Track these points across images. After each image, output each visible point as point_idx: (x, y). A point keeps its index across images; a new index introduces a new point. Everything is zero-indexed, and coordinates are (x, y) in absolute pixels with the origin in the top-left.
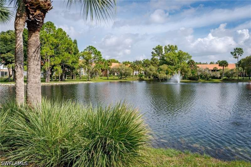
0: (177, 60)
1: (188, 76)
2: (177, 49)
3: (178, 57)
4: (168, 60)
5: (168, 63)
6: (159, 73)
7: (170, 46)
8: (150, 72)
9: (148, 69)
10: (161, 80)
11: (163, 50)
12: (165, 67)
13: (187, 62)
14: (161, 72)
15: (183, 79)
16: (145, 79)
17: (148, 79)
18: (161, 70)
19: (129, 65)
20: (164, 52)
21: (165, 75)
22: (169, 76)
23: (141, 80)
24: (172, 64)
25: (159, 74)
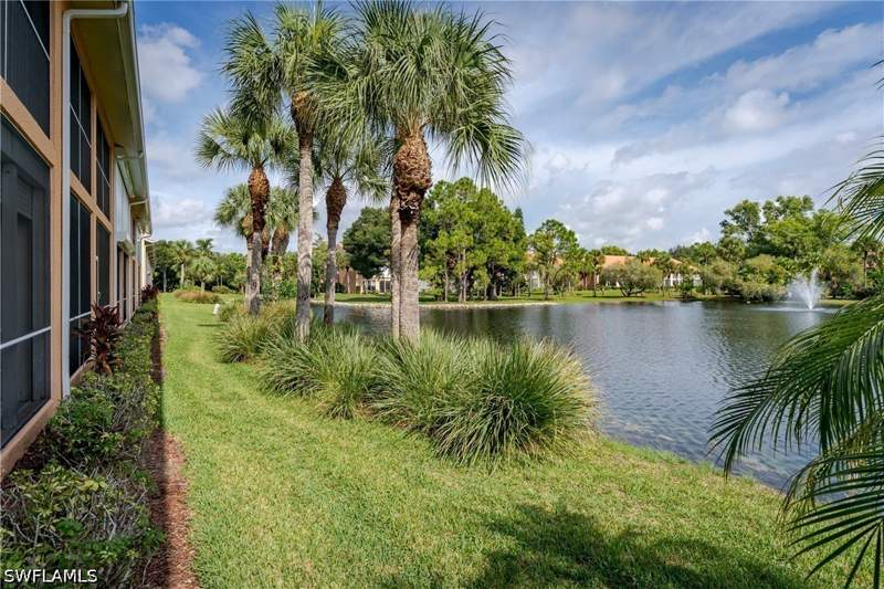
0: (809, 239)
1: (855, 289)
2: (811, 208)
3: (814, 229)
4: (777, 241)
5: (774, 251)
6: (745, 280)
7: (785, 199)
8: (716, 277)
9: (707, 270)
10: (751, 299)
11: (761, 214)
12: (765, 262)
13: (849, 243)
14: (749, 276)
15: (834, 298)
16: (700, 296)
17: (708, 295)
18: (752, 271)
19: (652, 259)
20: (763, 219)
21: (767, 286)
22: (778, 289)
23: (687, 299)
24: (792, 254)
25: (744, 284)
